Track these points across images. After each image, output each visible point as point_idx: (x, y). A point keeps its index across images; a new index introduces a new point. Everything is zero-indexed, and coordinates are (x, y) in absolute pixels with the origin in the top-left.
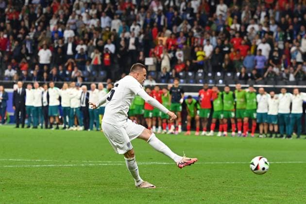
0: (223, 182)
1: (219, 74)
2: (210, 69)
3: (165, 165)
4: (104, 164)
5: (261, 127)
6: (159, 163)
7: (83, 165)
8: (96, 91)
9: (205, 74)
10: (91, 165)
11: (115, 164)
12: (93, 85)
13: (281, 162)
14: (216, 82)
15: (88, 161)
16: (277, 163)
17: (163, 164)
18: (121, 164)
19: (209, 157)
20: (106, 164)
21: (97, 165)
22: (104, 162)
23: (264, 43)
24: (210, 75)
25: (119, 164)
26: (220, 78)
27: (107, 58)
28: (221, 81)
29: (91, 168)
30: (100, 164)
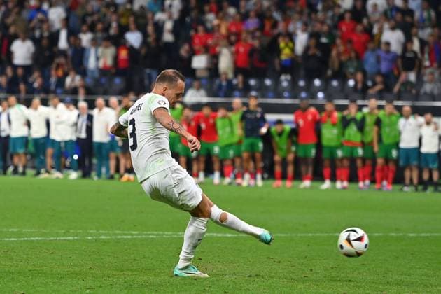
0: (332, 268)
1: (317, 82)
2: (302, 73)
3: (231, 237)
4: (125, 237)
5: (407, 174)
6: (220, 235)
7: (89, 238)
8: (106, 110)
9: (294, 83)
10: (103, 237)
11: (144, 236)
12: (100, 101)
13: (428, 235)
14: (314, 96)
15: (97, 230)
16: (423, 235)
17: (227, 237)
18: (155, 237)
19: (305, 225)
20: (129, 237)
21: (113, 237)
22: (126, 232)
23: (393, 29)
24: (302, 83)
25: (151, 236)
26: (320, 89)
27: (124, 54)
28: (320, 95)
29: (105, 242)
30: (119, 237)
